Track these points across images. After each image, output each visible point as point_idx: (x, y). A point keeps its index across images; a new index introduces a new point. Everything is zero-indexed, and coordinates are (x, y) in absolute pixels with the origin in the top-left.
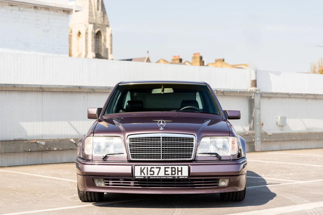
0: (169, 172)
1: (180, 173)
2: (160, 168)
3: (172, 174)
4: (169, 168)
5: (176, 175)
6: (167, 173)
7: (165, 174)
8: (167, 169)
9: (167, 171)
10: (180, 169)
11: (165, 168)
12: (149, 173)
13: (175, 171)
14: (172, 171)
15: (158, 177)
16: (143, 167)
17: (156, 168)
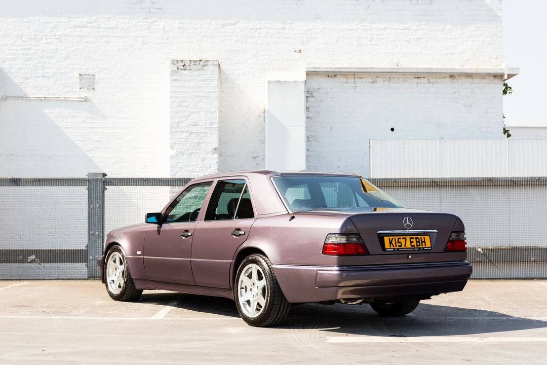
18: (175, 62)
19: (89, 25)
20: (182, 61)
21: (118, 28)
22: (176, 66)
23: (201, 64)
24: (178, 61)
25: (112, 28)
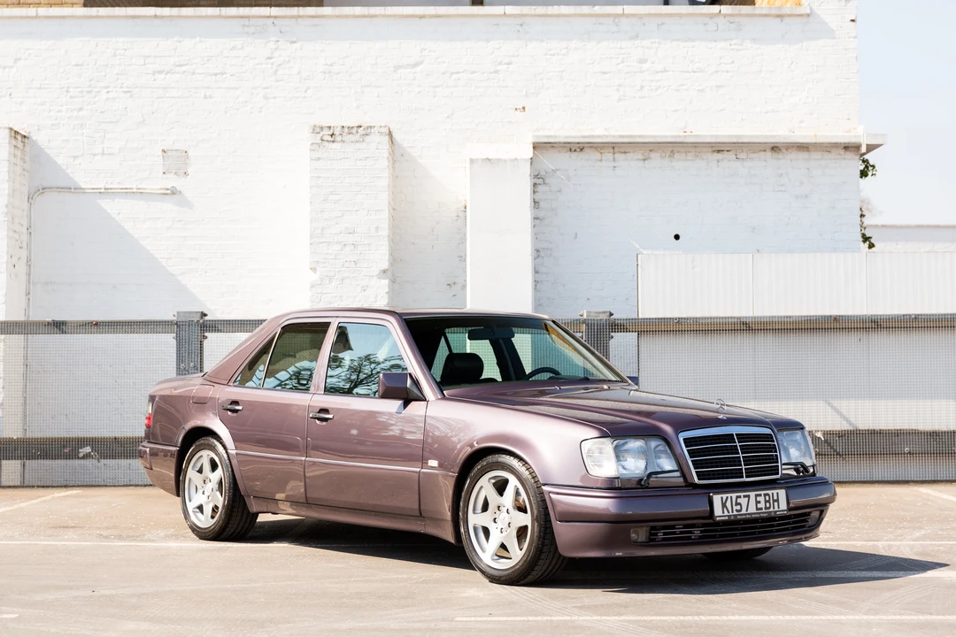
0: (762, 505)
1: (776, 504)
2: (748, 496)
3: (766, 508)
4: (760, 495)
5: (772, 509)
6: (759, 506)
7: (757, 509)
8: (759, 499)
9: (759, 502)
10: (775, 498)
11: (757, 496)
12: (735, 508)
13: (769, 501)
14: (766, 502)
15: (748, 514)
16: (724, 496)
17: (745, 496)
18: (318, 130)
19: (178, 69)
20: (330, 127)
21: (225, 73)
22: (319, 136)
23: (360, 131)
24: (322, 128)
25: (216, 75)
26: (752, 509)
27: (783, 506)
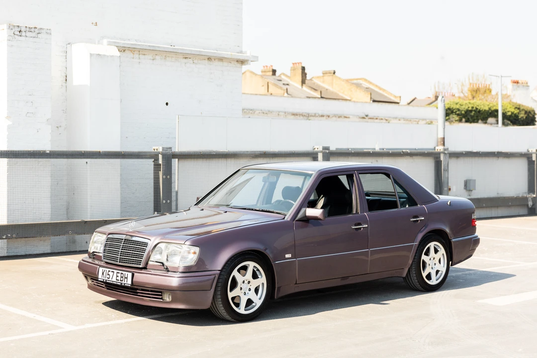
0: (119, 278)
1: (126, 279)
2: (114, 272)
3: (121, 280)
4: (119, 273)
5: (123, 282)
6: (118, 278)
7: (117, 280)
8: (118, 274)
9: (118, 276)
10: (126, 277)
11: (117, 273)
12: (107, 276)
13: (123, 277)
14: (121, 277)
15: (112, 281)
16: (104, 269)
26: (114, 279)
27: (129, 282)
